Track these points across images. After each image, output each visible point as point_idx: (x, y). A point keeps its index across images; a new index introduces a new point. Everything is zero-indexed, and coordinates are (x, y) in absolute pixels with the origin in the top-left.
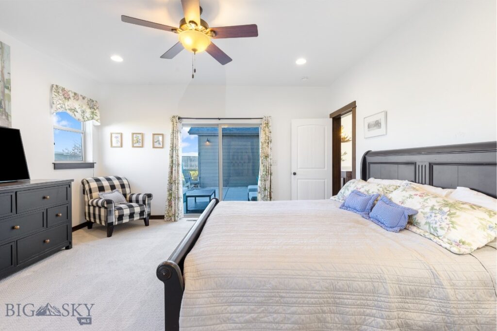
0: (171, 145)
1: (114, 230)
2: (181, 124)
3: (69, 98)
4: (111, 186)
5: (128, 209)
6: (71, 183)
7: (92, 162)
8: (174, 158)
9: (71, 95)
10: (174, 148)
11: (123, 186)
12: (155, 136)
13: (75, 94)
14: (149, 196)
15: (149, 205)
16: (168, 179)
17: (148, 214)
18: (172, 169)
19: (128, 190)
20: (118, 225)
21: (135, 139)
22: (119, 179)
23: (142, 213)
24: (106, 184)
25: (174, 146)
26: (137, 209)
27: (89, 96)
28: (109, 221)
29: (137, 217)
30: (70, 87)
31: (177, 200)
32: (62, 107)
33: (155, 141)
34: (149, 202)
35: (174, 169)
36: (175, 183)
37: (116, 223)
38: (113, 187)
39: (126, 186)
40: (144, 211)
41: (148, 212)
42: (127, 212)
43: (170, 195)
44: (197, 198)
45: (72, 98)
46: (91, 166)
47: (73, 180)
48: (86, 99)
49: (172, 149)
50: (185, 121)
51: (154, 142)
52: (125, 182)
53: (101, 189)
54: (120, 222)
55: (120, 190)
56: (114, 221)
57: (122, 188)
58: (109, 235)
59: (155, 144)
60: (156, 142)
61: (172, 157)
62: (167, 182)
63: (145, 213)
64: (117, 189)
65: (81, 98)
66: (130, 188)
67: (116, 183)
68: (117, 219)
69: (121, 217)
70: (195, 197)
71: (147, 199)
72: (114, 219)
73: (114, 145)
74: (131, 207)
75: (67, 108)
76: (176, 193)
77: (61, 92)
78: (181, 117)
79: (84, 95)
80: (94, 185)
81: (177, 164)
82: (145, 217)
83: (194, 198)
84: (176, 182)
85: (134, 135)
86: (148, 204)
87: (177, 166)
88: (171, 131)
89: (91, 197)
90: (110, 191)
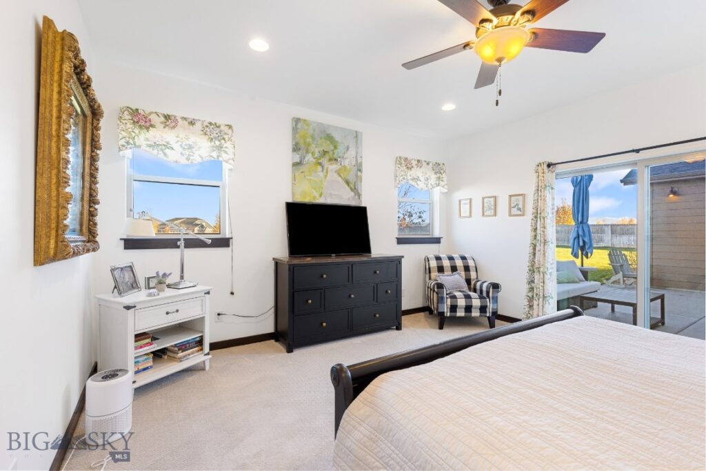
0: (535, 211)
1: (445, 322)
2: (554, 174)
3: (412, 167)
4: (451, 267)
5: (464, 300)
6: (401, 259)
7: (438, 237)
8: (538, 232)
9: (414, 163)
10: (539, 215)
11: (467, 269)
12: (513, 198)
13: (418, 161)
14: (496, 286)
15: (495, 300)
16: (528, 264)
17: (493, 313)
18: (534, 249)
19: (473, 275)
20: (450, 317)
21: (485, 205)
22: (463, 258)
23: (483, 309)
24: (446, 263)
25: (539, 212)
26: (476, 302)
27: (433, 160)
28: (440, 310)
29: (475, 313)
30: (412, 156)
31: (541, 300)
32: (404, 179)
33: (512, 205)
34: (495, 295)
35: (537, 249)
36: (539, 272)
37: (448, 314)
38: (454, 269)
39: (471, 269)
40: (486, 307)
41: (492, 309)
42: (461, 302)
43: (532, 289)
44: (616, 306)
45: (415, 166)
46: (437, 241)
47: (403, 257)
48: (431, 164)
49: (536, 217)
50: (560, 168)
51: (510, 207)
52: (471, 263)
53: (441, 269)
54: (453, 314)
55: (463, 273)
56: (445, 311)
57: (465, 271)
58: (441, 328)
59: (513, 209)
60: (514, 207)
61: (535, 230)
62: (527, 269)
63: (488, 310)
64: (458, 271)
65: (425, 164)
66: (477, 271)
67: (459, 263)
68: (449, 310)
69: (454, 308)
70: (613, 303)
71: (491, 290)
72: (445, 308)
73: (462, 215)
74: (468, 297)
75: (409, 178)
76: (541, 288)
77: (403, 162)
78: (554, 162)
79: (428, 160)
80: (434, 264)
81: (543, 241)
82: (488, 315)
83: (610, 305)
84: (541, 270)
85: (486, 200)
86: (493, 297)
87: (542, 245)
88: (534, 188)
89: (430, 278)
90: (450, 273)
